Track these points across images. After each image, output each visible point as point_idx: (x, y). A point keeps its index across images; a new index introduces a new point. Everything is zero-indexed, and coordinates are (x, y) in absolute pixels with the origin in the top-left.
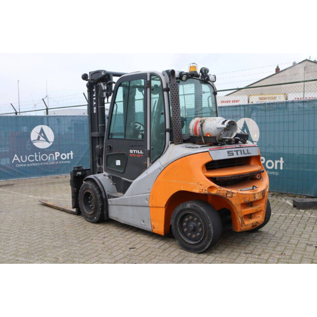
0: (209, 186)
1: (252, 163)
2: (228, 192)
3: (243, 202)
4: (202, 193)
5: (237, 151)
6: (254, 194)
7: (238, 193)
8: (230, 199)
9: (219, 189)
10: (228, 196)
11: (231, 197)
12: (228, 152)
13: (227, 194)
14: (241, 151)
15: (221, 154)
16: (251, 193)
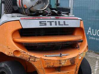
0: (15, 50)
1: (76, 33)
2: (31, 56)
3: (46, 66)
4: (9, 55)
5: (51, 22)
6: (60, 61)
7: (41, 58)
8: (33, 63)
9: (23, 53)
10: (31, 60)
11: (34, 61)
12: (40, 22)
13: (29, 58)
14: (56, 22)
15: (34, 23)
16: (57, 59)
